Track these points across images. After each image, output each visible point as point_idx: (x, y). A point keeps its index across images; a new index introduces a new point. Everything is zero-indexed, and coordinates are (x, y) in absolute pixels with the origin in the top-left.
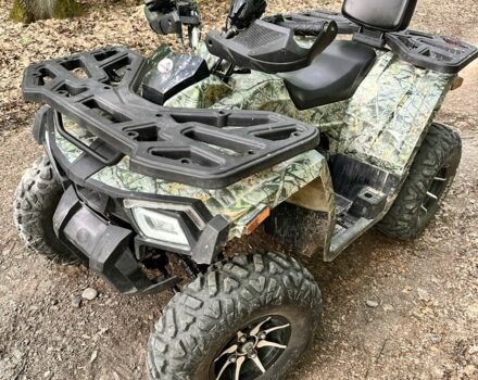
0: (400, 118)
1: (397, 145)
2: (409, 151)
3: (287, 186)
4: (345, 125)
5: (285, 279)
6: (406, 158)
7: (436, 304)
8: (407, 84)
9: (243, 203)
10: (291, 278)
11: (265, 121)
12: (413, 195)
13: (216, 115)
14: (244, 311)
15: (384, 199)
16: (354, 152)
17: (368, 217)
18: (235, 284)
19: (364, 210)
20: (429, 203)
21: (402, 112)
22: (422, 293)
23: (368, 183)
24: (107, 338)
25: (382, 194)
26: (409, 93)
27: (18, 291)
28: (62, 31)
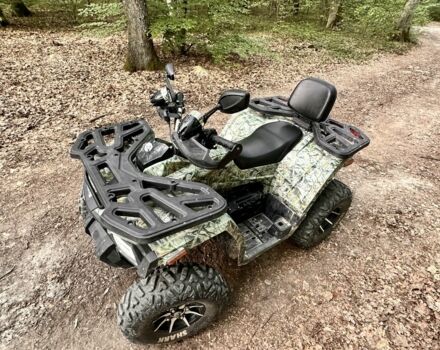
0: (306, 181)
1: (301, 198)
2: (308, 204)
3: (201, 237)
4: (274, 178)
5: (198, 286)
6: (305, 207)
7: (312, 294)
8: (315, 160)
9: (170, 245)
10: (202, 286)
11: (198, 191)
12: (310, 226)
13: (169, 183)
14: (168, 304)
15: (290, 228)
16: (278, 195)
17: (278, 237)
18: (165, 287)
19: (276, 233)
20: (326, 226)
21: (308, 178)
22: (306, 284)
23: (283, 215)
24: (116, 282)
25: (289, 225)
26: (314, 167)
27: (80, 242)
28: (149, 79)
